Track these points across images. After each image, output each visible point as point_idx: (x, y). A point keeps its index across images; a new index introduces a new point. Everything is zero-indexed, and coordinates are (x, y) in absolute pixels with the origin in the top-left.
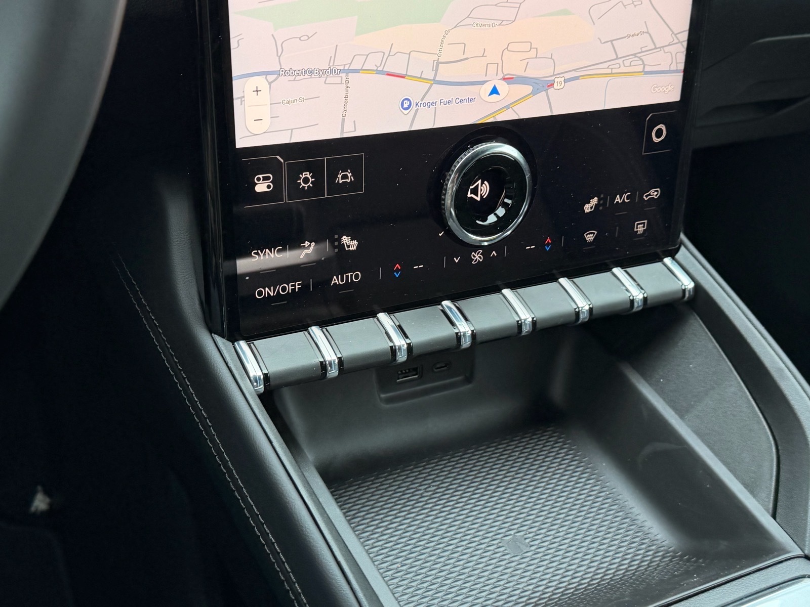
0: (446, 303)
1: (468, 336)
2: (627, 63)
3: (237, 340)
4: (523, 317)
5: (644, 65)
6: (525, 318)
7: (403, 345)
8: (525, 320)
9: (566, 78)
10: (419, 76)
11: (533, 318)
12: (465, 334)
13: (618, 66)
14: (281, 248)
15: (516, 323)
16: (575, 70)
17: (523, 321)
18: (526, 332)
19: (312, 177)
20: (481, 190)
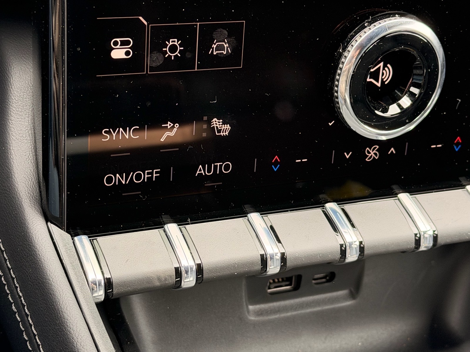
0: (331, 206)
1: (355, 248)
3: (77, 235)
4: (422, 229)
6: (424, 230)
7: (276, 254)
8: (425, 233)
11: (434, 231)
12: (351, 244)
14: (138, 127)
15: (414, 236)
17: (422, 233)
18: (425, 247)
19: (180, 45)
20: (383, 74)
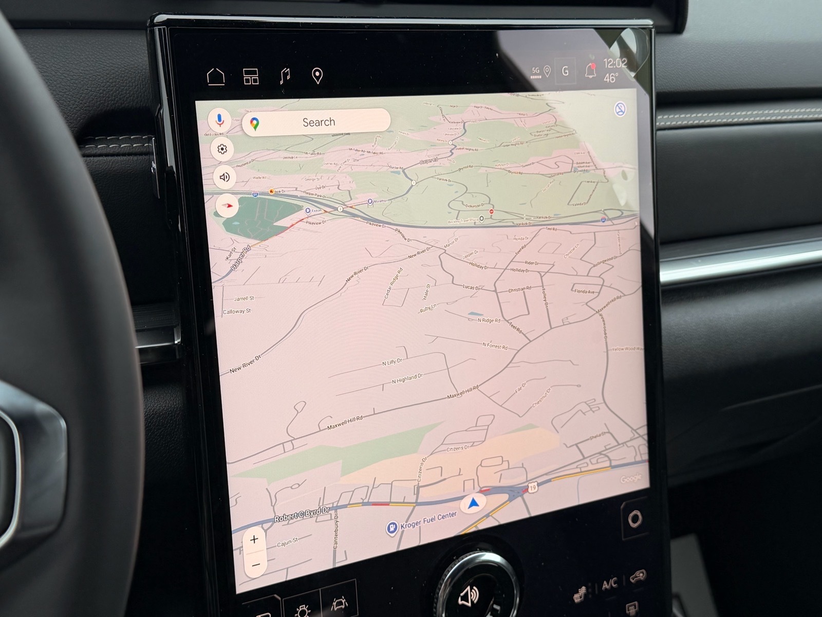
2: (594, 461)
5: (610, 460)
9: (539, 482)
10: (402, 501)
13: (586, 465)
16: (546, 474)
19: (308, 609)
20: (471, 596)
